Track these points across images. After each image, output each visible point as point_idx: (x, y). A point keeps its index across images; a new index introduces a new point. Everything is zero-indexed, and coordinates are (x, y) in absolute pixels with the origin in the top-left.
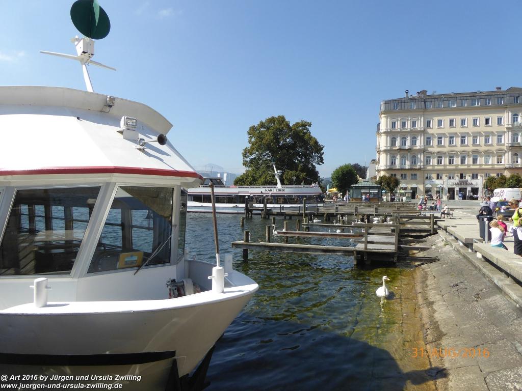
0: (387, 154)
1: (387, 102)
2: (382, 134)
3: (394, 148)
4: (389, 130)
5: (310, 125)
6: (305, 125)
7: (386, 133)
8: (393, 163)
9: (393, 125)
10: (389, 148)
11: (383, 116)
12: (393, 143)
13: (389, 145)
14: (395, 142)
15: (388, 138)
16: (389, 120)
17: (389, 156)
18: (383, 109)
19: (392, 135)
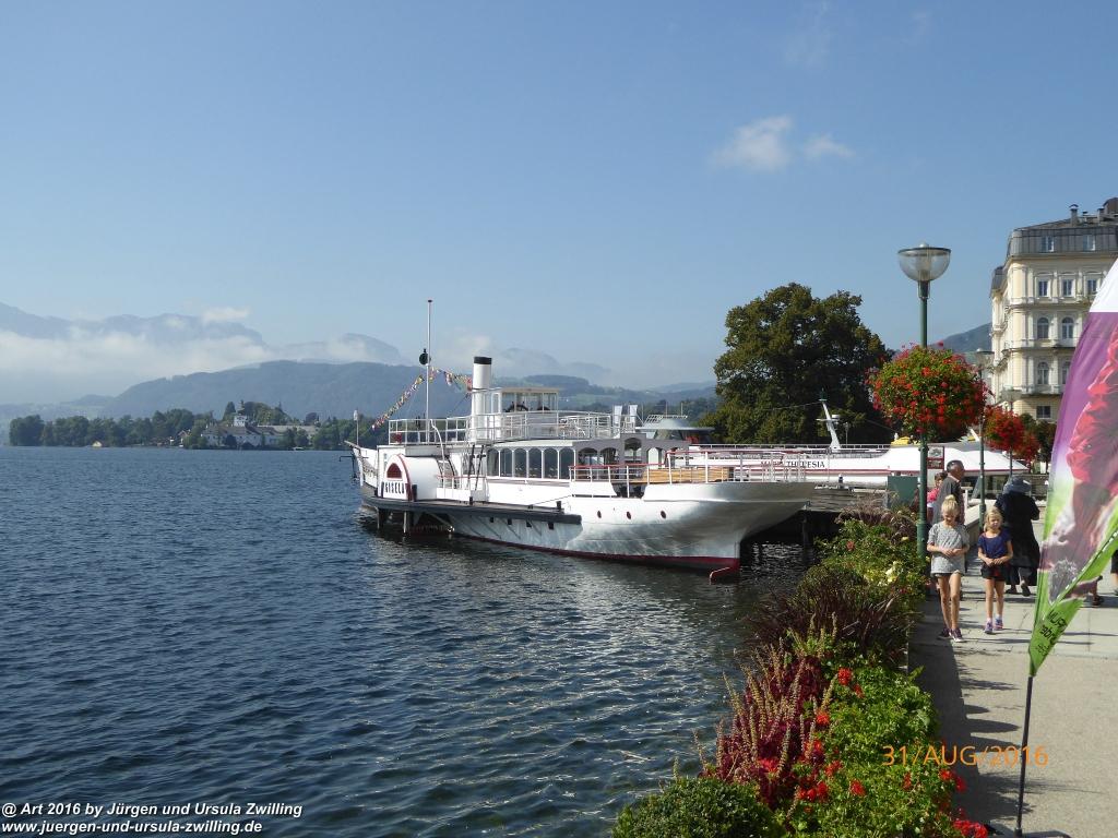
0: (1027, 359)
1: (1028, 234)
2: (1015, 310)
3: (1044, 345)
4: (1031, 301)
5: (858, 301)
6: (845, 303)
7: (1025, 308)
8: (1041, 380)
9: (1042, 288)
10: (1031, 344)
11: (1015, 265)
12: (1041, 332)
13: (1031, 337)
14: (1047, 328)
15: (1031, 319)
16: (1030, 275)
17: (1031, 363)
18: (1014, 251)
19: (1037, 311)
